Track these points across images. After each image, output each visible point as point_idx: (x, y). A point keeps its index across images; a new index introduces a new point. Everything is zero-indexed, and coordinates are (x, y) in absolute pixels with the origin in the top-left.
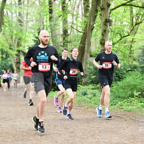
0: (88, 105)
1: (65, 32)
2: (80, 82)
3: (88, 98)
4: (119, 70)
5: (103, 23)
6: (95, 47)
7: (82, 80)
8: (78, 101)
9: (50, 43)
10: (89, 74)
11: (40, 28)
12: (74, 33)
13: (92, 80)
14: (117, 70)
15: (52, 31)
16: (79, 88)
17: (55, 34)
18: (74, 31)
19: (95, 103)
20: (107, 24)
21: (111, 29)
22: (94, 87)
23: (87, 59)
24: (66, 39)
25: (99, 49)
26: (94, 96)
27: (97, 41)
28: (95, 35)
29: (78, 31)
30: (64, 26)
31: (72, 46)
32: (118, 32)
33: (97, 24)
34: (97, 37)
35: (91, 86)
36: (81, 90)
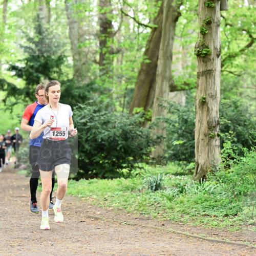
0: (165, 215)
1: (106, 25)
2: (144, 157)
3: (165, 198)
4: (245, 125)
5: (205, 3)
6: (182, 65)
7: (150, 152)
8: (140, 205)
9: (66, 54)
10: (167, 135)
11: (41, 16)
12: (130, 29)
13: (175, 152)
14: (239, 125)
15: (71, 24)
16: (143, 170)
17: (80, 31)
18: (129, 25)
19: (182, 209)
20: (213, 5)
21: (224, 17)
22: (180, 170)
23: (162, 97)
24: (109, 44)
25: (194, 70)
26: (181, 192)
27: (187, 49)
28: (184, 33)
29: (140, 24)
30: (103, 11)
31: (124, 63)
32: (244, 26)
33: (188, 6)
34: (188, 40)
35: (172, 167)
36: (147, 178)
